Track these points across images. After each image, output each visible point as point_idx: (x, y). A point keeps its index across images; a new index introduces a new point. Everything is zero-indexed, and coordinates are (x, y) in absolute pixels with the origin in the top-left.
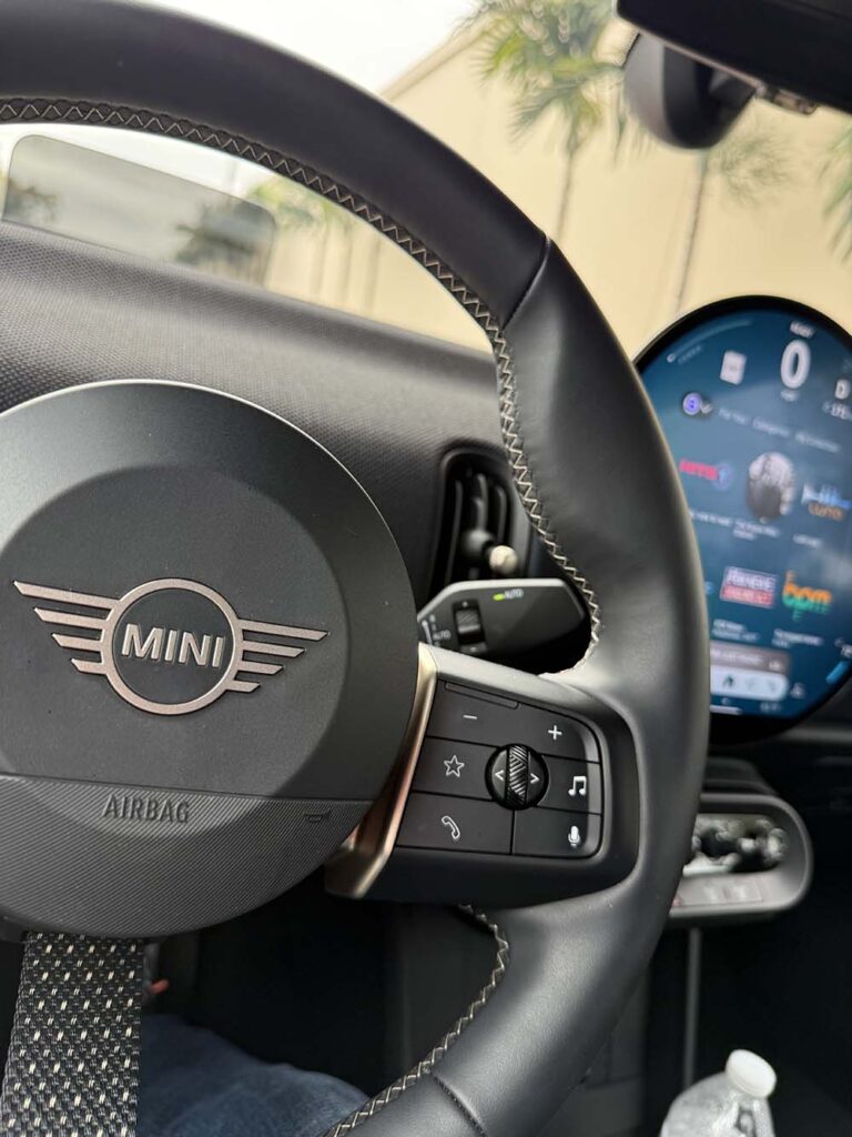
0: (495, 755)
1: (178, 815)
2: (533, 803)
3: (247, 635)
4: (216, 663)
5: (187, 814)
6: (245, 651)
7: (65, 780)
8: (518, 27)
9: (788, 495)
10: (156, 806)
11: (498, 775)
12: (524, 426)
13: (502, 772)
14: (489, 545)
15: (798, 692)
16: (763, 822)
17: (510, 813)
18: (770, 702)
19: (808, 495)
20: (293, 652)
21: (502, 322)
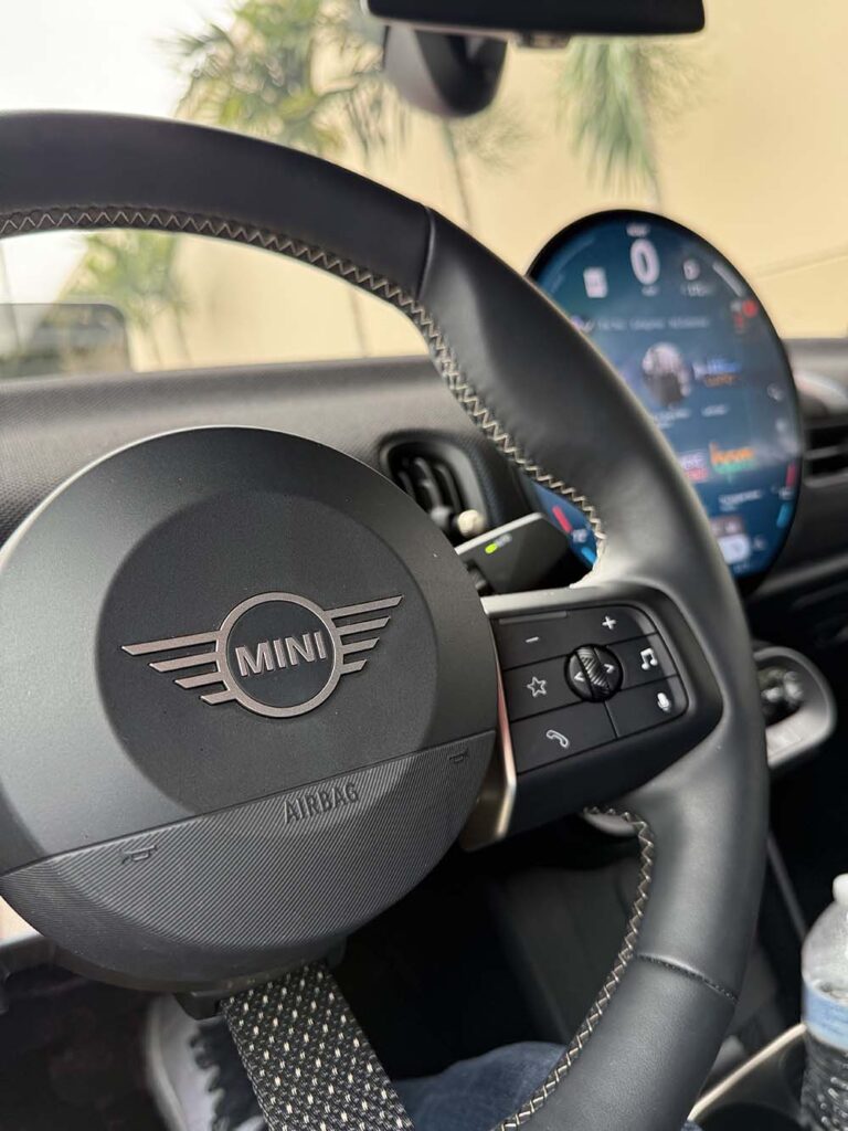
0: (568, 661)
1: (349, 796)
2: (618, 689)
3: (338, 621)
4: (323, 655)
5: (355, 792)
6: (342, 637)
7: (240, 805)
8: (232, 87)
9: (683, 377)
10: (328, 796)
11: (578, 677)
12: (471, 375)
13: (580, 674)
14: (452, 517)
15: (759, 544)
16: (774, 673)
17: (602, 705)
18: (740, 563)
19: (699, 371)
20: (382, 623)
21: (414, 293)
